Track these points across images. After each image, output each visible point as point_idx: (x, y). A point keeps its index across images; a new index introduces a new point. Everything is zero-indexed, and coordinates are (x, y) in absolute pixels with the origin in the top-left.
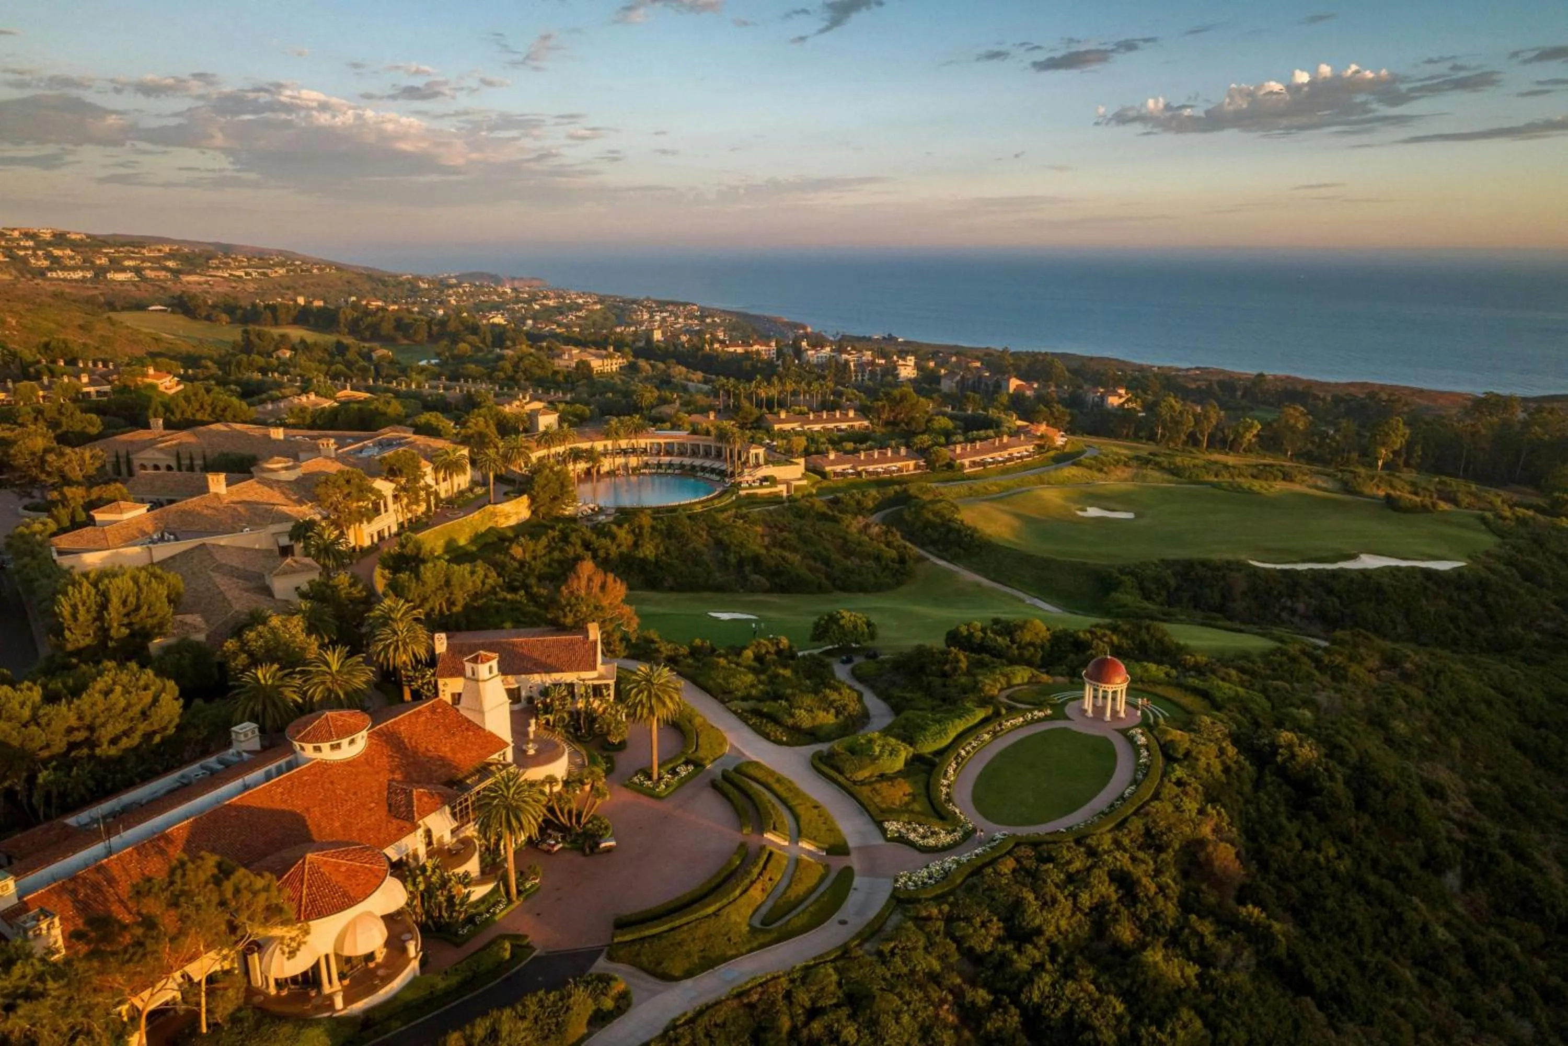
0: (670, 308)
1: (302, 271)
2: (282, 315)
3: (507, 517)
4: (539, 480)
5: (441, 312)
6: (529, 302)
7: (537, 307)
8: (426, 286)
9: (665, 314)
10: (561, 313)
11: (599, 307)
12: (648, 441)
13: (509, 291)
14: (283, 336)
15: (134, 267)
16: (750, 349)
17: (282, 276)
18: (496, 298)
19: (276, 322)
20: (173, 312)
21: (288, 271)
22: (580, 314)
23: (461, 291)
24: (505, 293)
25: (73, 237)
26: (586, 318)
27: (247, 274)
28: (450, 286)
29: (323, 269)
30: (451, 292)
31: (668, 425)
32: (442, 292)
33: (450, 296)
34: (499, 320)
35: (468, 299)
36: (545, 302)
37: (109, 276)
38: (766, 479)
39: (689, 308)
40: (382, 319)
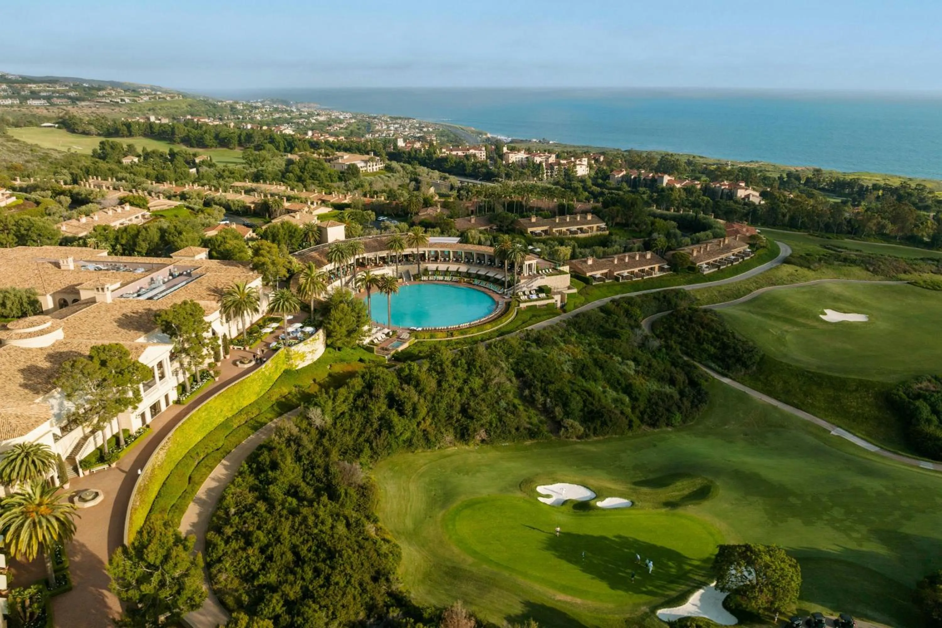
0: (399, 121)
1: (159, 98)
2: (135, 128)
3: (303, 357)
4: (335, 314)
5: (249, 126)
6: (307, 118)
7: (313, 121)
8: (242, 108)
9: (396, 126)
10: (330, 125)
11: (353, 121)
12: (426, 250)
13: (295, 110)
14: (130, 146)
15: (46, 96)
16: (468, 153)
17: (146, 102)
18: (286, 115)
19: (130, 134)
20: (59, 128)
21: (150, 99)
22: (341, 126)
23: (264, 110)
24: (292, 111)
25: (10, 77)
26: (346, 128)
27: (122, 100)
28: (256, 108)
29: (174, 97)
30: (257, 111)
31: (438, 229)
32: (251, 112)
33: (257, 114)
34: (288, 131)
35: (268, 116)
36: (318, 117)
37: (29, 102)
38: (541, 290)
39: (411, 121)
40: (205, 132)
